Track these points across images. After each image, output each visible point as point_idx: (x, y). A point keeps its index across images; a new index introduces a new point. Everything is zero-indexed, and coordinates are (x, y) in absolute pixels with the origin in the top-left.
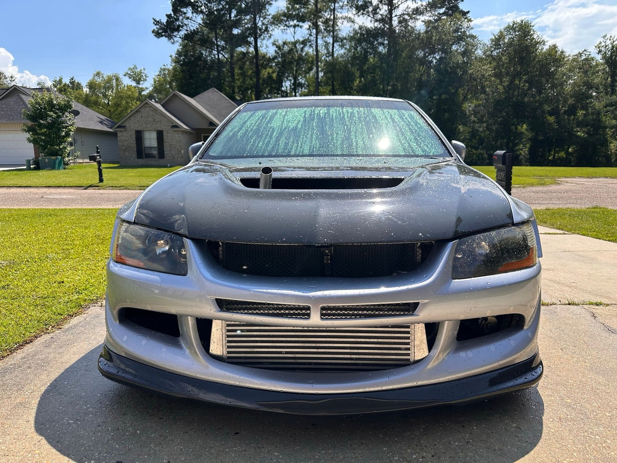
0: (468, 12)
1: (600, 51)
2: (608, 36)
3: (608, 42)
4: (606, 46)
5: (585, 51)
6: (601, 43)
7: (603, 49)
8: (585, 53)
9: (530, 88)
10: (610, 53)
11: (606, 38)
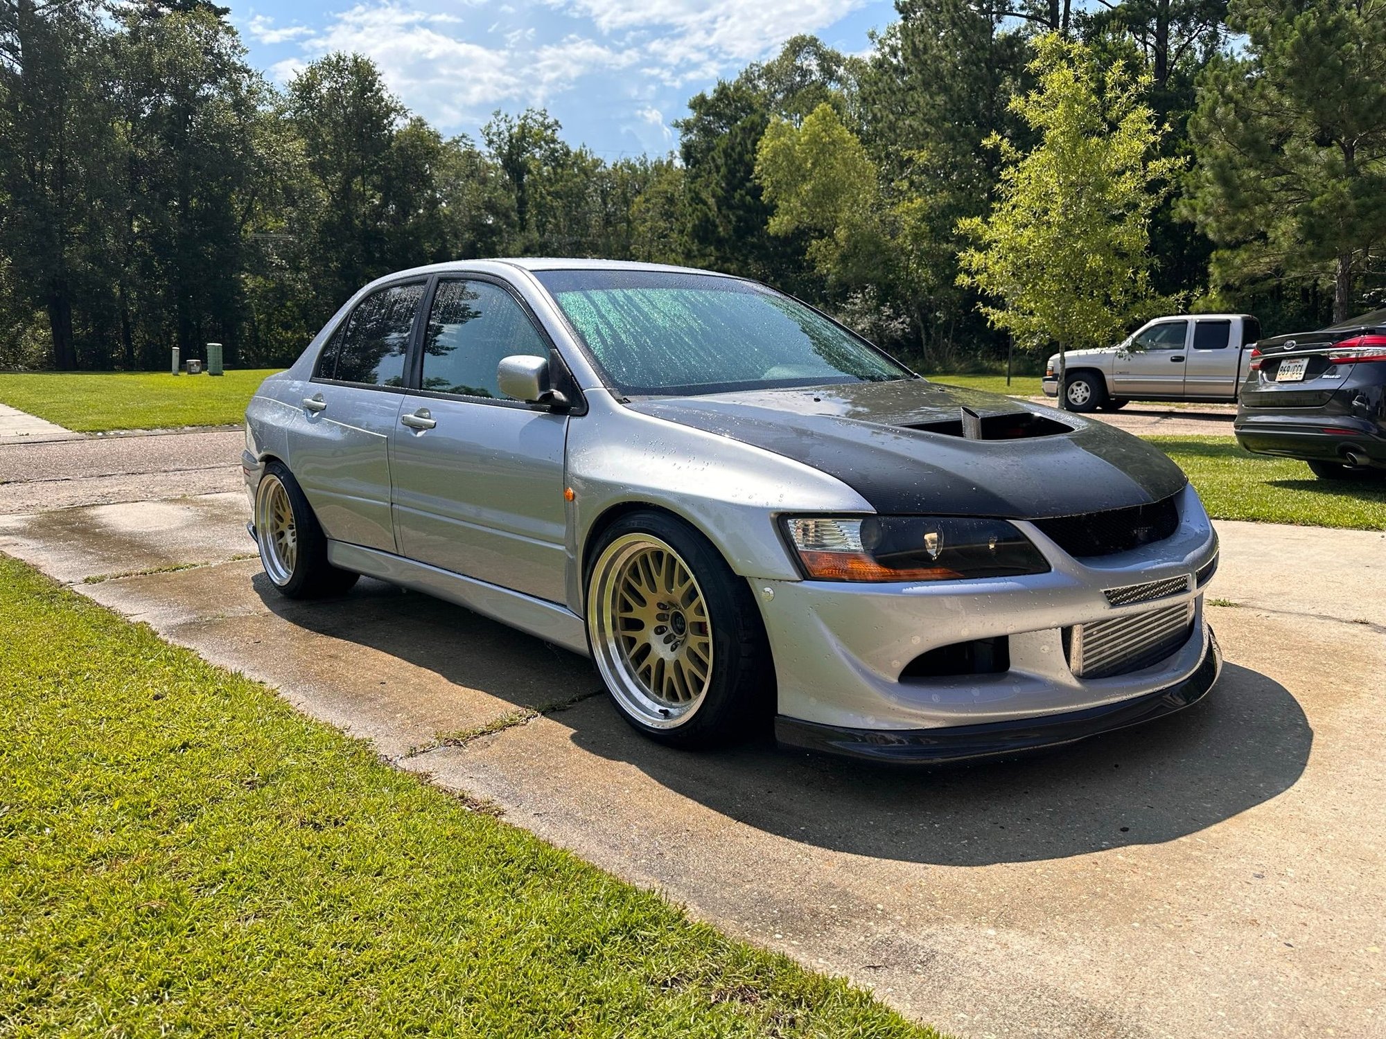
0: (225, 11)
1: (491, 142)
2: (503, 115)
3: (503, 126)
4: (500, 134)
5: (463, 136)
6: (490, 126)
7: (495, 139)
8: (464, 140)
9: (385, 204)
10: (507, 148)
11: (500, 118)
